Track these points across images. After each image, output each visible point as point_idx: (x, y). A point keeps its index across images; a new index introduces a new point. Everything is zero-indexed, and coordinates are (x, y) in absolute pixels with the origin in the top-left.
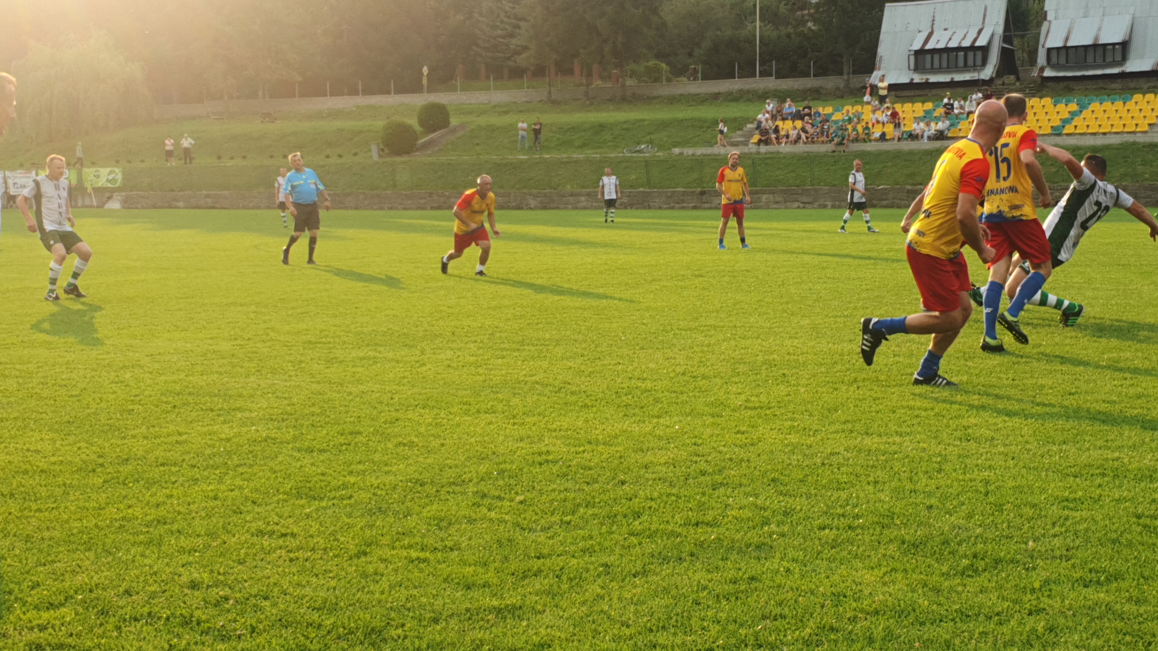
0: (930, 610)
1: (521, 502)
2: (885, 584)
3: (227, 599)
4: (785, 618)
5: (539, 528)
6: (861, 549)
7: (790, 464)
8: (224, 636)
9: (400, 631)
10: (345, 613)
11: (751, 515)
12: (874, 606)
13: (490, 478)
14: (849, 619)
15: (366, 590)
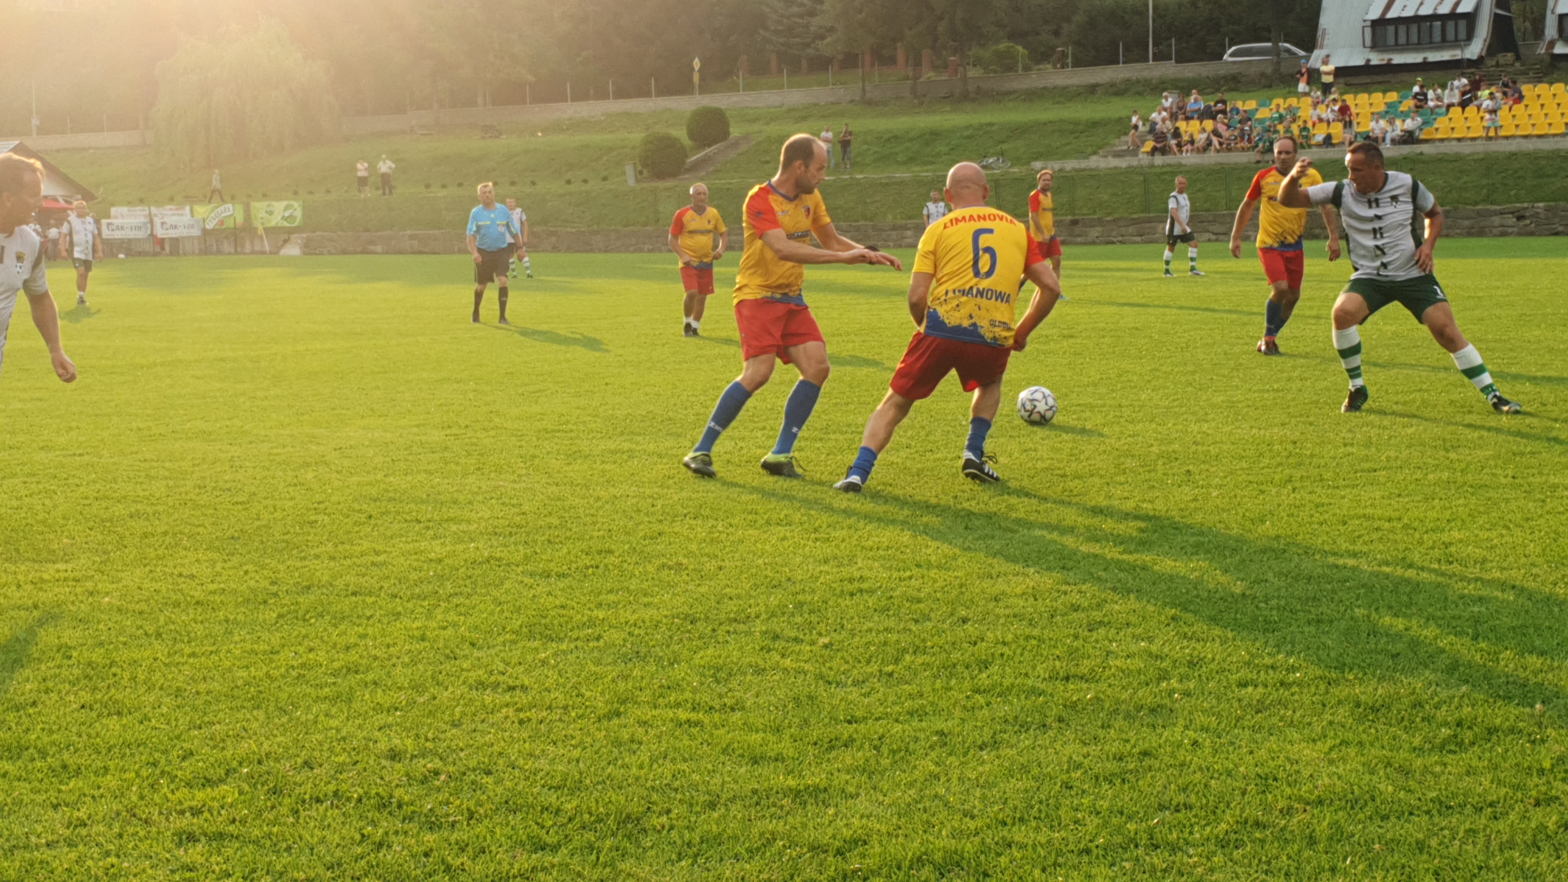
0: (1396, 799)
1: (826, 646)
2: (1331, 762)
3: (437, 773)
4: (1191, 808)
5: (850, 682)
6: (1298, 714)
7: (1198, 596)
8: (433, 823)
9: (664, 819)
10: (591, 793)
11: (1142, 666)
12: (1316, 792)
13: (783, 614)
14: (1281, 811)
15: (620, 762)
